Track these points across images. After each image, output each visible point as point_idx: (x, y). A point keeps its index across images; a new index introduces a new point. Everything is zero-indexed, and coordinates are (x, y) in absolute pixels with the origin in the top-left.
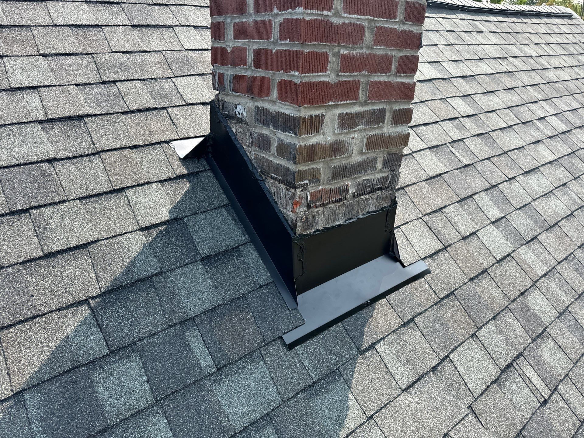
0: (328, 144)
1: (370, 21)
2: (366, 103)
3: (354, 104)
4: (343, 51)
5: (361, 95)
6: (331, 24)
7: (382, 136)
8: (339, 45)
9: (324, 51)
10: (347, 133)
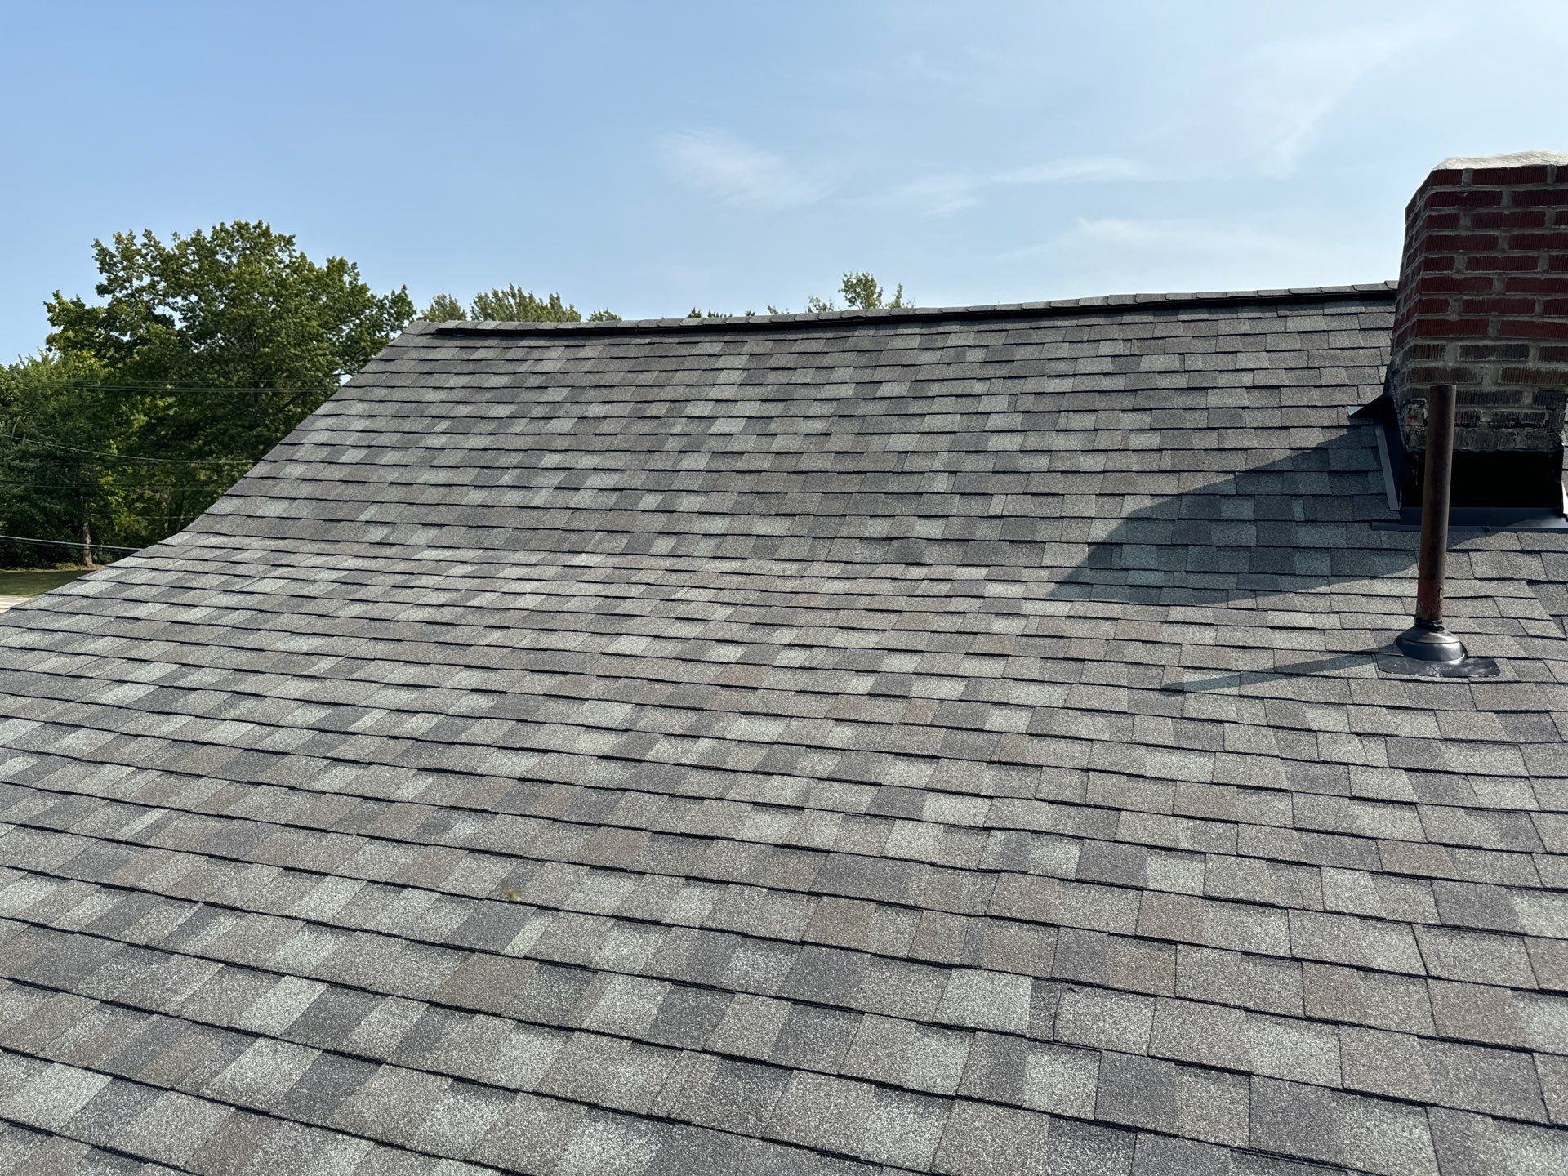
0: (1449, 370)
1: (1500, 274)
2: (1497, 339)
3: (1481, 339)
4: (1465, 298)
5: (1491, 331)
6: (1452, 279)
7: (1525, 370)
8: (1461, 293)
9: (1444, 298)
10: (1474, 362)
